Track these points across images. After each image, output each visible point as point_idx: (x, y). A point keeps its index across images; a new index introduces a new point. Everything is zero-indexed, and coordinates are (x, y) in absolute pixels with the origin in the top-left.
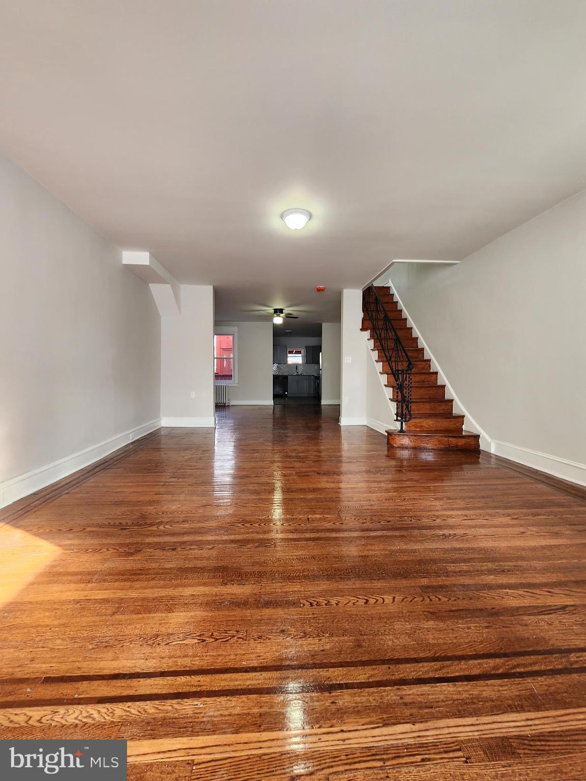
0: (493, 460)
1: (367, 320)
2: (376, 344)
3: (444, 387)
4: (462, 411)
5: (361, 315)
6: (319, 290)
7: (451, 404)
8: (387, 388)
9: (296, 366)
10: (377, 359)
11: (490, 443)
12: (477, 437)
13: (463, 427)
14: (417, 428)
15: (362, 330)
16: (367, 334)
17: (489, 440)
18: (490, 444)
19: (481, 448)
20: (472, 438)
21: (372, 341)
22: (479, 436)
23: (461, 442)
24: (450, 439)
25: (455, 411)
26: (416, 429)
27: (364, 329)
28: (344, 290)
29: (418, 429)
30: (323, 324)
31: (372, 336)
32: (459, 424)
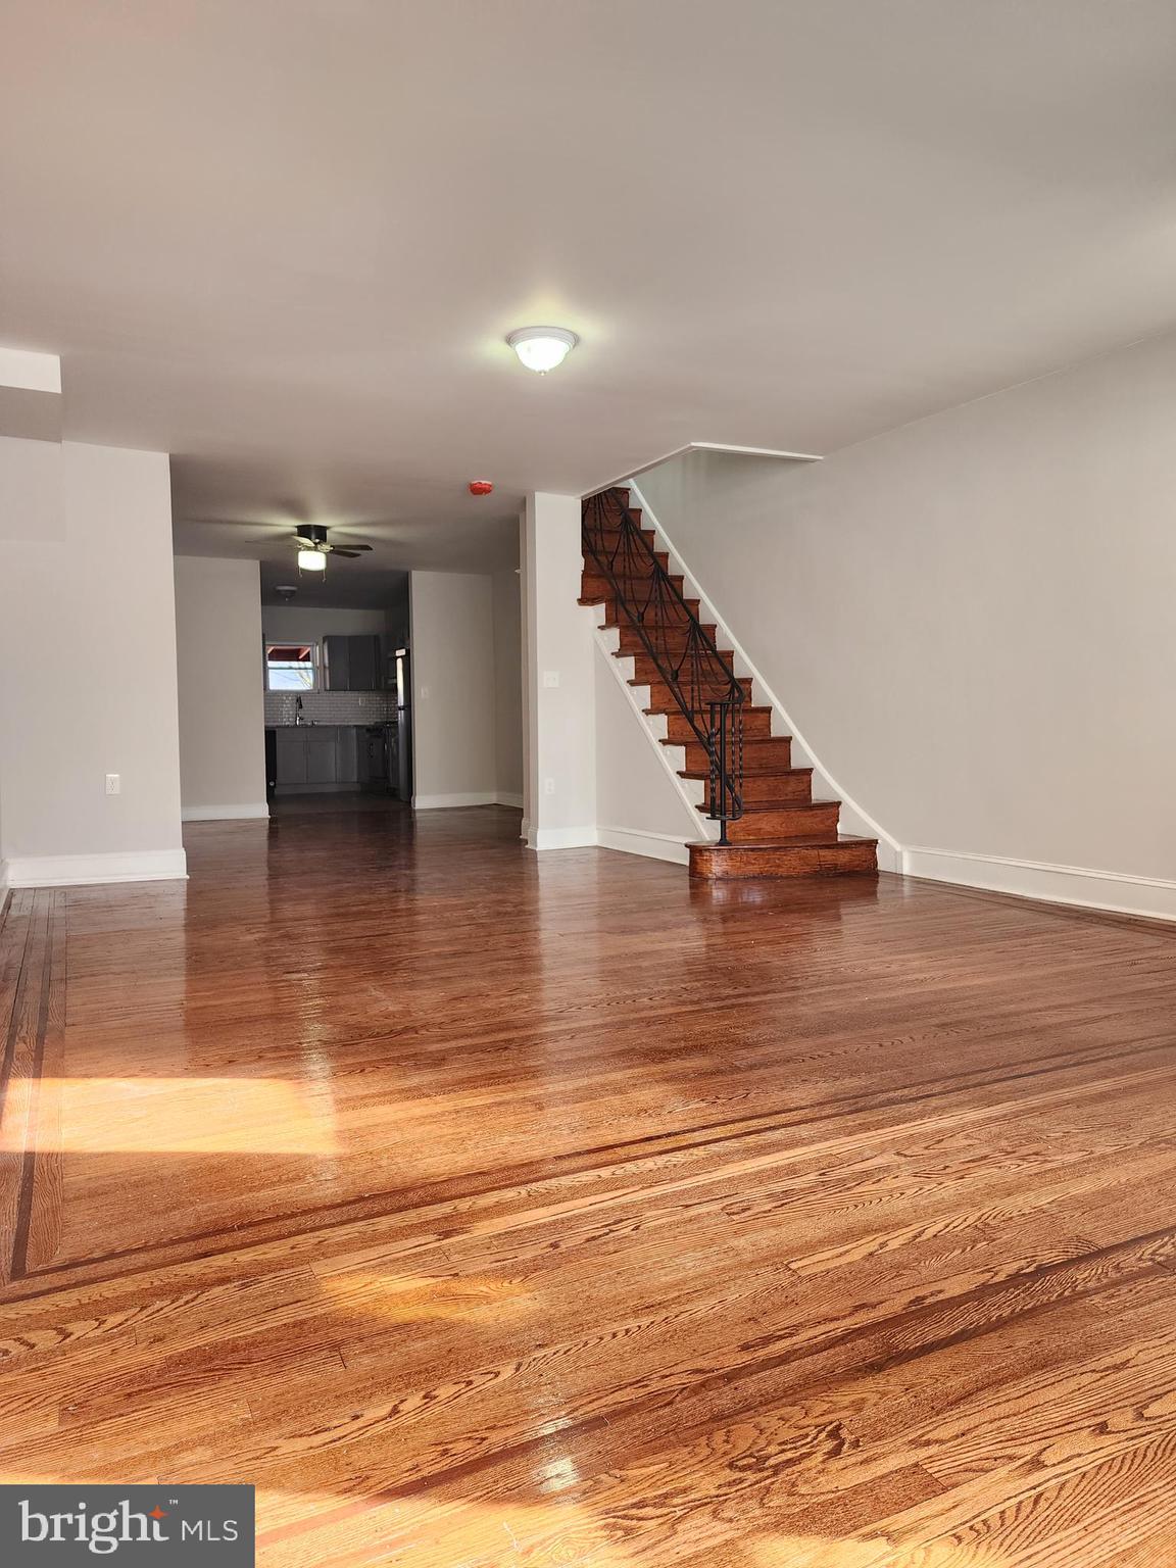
0: (907, 889)
1: (593, 576)
2: (626, 640)
3: (786, 741)
4: (836, 792)
5: (578, 563)
6: (477, 490)
7: (805, 778)
8: (669, 748)
9: (299, 699)
10: (633, 678)
11: (901, 853)
12: (872, 844)
13: (839, 826)
14: (749, 835)
15: (583, 601)
16: (597, 613)
17: (898, 848)
18: (899, 857)
19: (881, 867)
20: (863, 848)
21: (615, 633)
22: (876, 842)
23: (843, 857)
24: (823, 852)
25: (817, 795)
26: (747, 838)
27: (588, 600)
28: (538, 495)
29: (751, 838)
30: (413, 572)
31: (611, 621)
32: (830, 821)
